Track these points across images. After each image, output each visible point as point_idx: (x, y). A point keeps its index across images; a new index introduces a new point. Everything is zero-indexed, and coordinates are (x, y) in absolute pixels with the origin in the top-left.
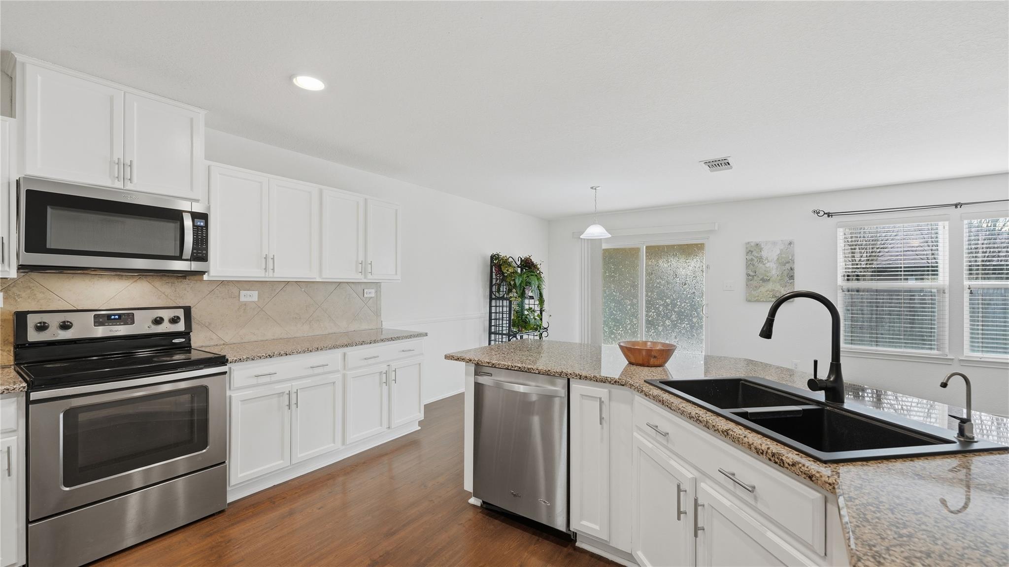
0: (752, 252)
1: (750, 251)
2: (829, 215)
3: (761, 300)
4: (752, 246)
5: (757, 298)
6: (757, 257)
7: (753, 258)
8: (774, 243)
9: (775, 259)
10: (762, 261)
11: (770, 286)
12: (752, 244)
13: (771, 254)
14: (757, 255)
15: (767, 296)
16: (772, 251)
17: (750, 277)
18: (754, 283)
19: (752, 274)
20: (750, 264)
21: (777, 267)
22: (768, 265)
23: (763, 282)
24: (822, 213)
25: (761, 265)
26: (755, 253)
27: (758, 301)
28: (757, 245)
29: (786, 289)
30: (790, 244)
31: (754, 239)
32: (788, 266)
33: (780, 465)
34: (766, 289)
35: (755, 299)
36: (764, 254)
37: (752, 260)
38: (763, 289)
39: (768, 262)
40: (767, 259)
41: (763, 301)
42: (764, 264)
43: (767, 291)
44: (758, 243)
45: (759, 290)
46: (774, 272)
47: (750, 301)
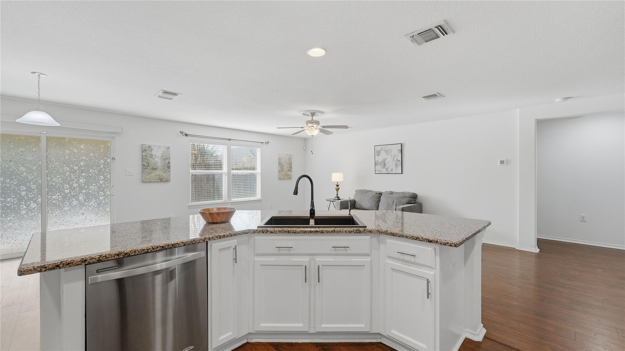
0: (146, 151)
1: (145, 150)
2: (186, 135)
3: (152, 181)
4: (146, 147)
5: (149, 180)
6: (149, 154)
7: (147, 155)
8: (159, 147)
9: (160, 156)
10: (153, 157)
11: (157, 172)
12: (147, 146)
13: (157, 153)
14: (149, 153)
15: (155, 178)
16: (158, 151)
17: (145, 167)
18: (148, 170)
19: (146, 165)
20: (144, 158)
21: (161, 162)
22: (156, 160)
23: (153, 170)
24: (184, 134)
25: (151, 159)
26: (148, 152)
27: (150, 182)
28: (150, 147)
29: (166, 174)
30: (168, 148)
31: (148, 143)
32: (167, 161)
33: (359, 233)
34: (154, 175)
35: (148, 181)
36: (154, 153)
37: (146, 156)
38: (153, 175)
39: (156, 158)
40: (155, 156)
41: (153, 182)
42: (154, 159)
43: (155, 176)
44: (150, 145)
45: (151, 175)
46: (159, 164)
47: (145, 182)
